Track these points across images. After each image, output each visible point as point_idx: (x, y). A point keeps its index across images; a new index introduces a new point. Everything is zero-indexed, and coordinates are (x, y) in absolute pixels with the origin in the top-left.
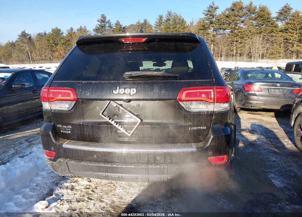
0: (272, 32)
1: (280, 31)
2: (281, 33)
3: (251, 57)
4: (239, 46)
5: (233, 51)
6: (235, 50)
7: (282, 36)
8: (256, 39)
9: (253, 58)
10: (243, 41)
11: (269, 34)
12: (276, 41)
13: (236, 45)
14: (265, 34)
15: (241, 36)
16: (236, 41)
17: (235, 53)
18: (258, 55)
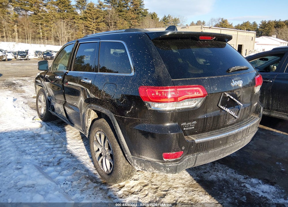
0: (74, 19)
1: (80, 19)
2: (81, 21)
3: (59, 41)
4: (45, 29)
5: (39, 33)
6: (41, 33)
7: (82, 23)
8: (61, 24)
9: (60, 42)
10: (48, 24)
11: (72, 21)
12: (79, 27)
13: (42, 28)
14: (68, 20)
15: (46, 19)
16: (41, 24)
17: (42, 36)
18: (65, 39)
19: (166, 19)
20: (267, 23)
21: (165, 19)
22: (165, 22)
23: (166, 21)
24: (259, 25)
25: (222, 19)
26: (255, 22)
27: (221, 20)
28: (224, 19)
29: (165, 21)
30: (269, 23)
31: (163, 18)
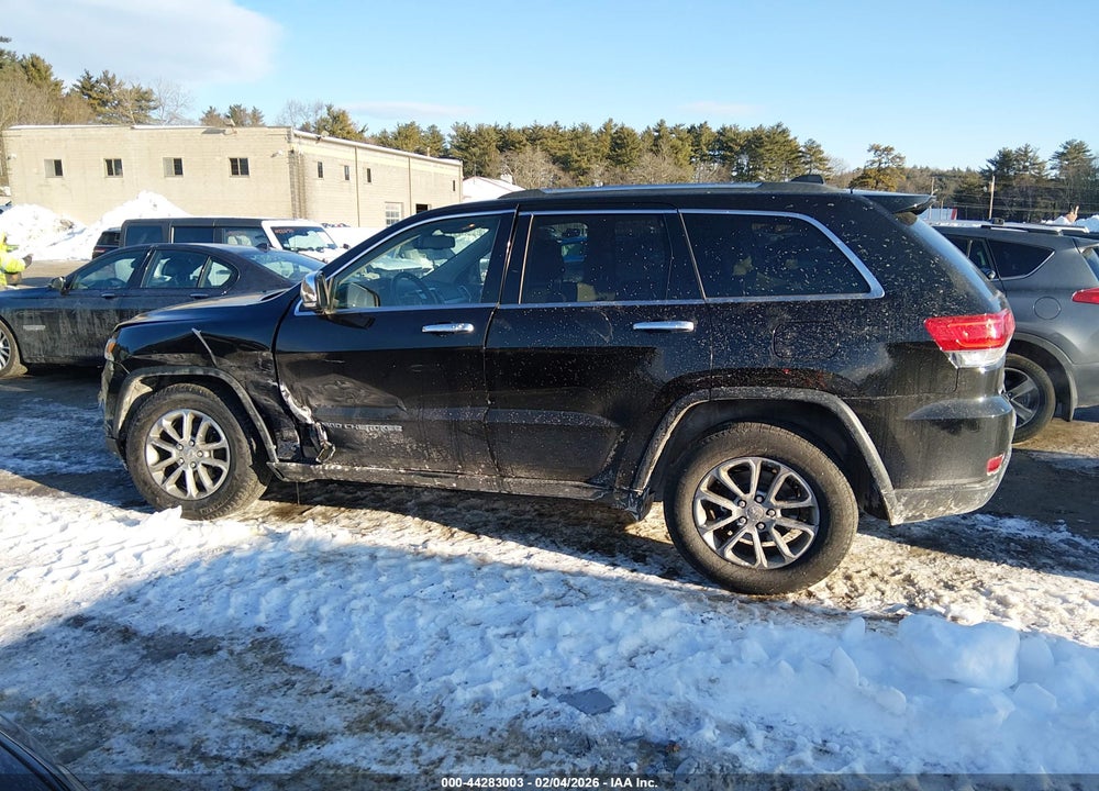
19: (93, 86)
20: (473, 130)
21: (88, 86)
22: (92, 101)
23: (95, 95)
24: (450, 139)
25: (329, 109)
26: (433, 126)
27: (325, 110)
28: (336, 108)
29: (90, 96)
30: (480, 132)
31: (79, 84)
